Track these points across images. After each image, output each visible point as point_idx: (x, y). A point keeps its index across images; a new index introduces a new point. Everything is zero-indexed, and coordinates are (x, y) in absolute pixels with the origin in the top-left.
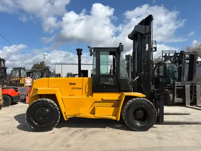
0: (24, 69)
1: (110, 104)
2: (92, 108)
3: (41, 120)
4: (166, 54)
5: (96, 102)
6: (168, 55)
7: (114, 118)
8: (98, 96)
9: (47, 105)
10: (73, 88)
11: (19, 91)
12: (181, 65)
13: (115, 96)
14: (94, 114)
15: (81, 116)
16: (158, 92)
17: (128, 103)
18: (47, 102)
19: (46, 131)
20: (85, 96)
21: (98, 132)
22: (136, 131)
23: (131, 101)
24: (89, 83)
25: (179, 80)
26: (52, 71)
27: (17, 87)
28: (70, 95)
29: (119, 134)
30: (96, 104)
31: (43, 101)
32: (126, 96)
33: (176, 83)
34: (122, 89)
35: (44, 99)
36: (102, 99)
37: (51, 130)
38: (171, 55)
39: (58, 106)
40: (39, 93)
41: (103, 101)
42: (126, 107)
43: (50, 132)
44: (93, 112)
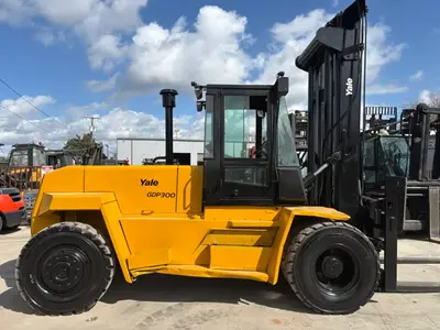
0: (40, 147)
1: (250, 236)
2: (202, 248)
3: (59, 283)
4: (373, 116)
5: (212, 232)
6: (377, 117)
7: (263, 277)
8: (218, 216)
9: (76, 240)
10: (151, 195)
11: (21, 201)
12: (418, 140)
13: (263, 217)
14: (208, 266)
15: (173, 269)
16: (380, 205)
17: (302, 237)
18: (78, 231)
19: (74, 313)
20: (183, 217)
21: (218, 316)
22: (322, 313)
23: (309, 230)
24: (193, 180)
25: (414, 176)
26: (110, 156)
27: (17, 191)
28: (143, 214)
29: (277, 322)
30: (214, 238)
31: (66, 229)
32: (296, 216)
33: (407, 182)
34: (283, 198)
35: (70, 224)
36: (230, 225)
37: (87, 309)
38: (384, 118)
39: (109, 243)
40: (53, 207)
41: (233, 229)
42: (296, 247)
43: (84, 316)
44: (204, 259)
